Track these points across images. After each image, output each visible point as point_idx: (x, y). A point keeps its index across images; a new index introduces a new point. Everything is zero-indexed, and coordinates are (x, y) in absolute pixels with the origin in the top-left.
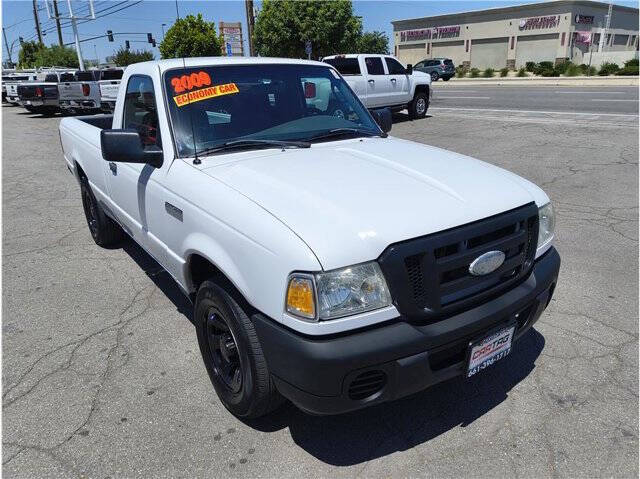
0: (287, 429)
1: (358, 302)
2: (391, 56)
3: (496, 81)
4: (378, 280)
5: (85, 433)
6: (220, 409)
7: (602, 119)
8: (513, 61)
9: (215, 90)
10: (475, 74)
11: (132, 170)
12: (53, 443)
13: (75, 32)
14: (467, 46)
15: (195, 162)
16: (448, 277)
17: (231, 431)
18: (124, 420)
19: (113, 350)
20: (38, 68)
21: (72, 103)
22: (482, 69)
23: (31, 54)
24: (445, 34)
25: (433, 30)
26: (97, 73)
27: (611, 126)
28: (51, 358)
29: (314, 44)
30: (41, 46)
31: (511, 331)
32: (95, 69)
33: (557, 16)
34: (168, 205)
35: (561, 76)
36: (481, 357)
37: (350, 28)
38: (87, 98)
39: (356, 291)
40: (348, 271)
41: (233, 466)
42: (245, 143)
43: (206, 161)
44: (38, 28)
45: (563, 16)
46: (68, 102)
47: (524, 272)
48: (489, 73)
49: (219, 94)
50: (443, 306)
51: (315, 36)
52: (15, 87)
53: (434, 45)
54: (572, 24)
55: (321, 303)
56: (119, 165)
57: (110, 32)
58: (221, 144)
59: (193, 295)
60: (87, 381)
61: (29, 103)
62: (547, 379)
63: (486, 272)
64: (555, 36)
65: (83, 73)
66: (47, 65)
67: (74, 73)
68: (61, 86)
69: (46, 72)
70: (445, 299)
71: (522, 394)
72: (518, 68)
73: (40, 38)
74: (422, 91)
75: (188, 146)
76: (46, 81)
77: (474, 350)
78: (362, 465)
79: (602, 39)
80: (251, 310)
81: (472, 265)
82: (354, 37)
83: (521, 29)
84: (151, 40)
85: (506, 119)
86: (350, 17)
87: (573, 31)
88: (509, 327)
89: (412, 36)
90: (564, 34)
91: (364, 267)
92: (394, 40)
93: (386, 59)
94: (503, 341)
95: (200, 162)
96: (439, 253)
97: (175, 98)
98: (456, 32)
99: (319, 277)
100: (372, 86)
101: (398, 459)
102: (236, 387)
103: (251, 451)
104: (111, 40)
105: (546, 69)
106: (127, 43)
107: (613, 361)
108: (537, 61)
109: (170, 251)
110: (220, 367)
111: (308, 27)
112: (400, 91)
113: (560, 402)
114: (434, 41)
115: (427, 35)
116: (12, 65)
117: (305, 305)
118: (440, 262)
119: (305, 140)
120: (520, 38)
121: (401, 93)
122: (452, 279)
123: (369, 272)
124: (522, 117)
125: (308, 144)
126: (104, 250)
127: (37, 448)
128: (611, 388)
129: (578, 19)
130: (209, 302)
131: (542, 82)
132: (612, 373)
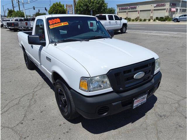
0: (81, 123)
1: (101, 86)
2: (116, 15)
3: (147, 22)
4: (107, 80)
5: (22, 123)
6: (61, 117)
7: (177, 34)
8: (152, 17)
9: (61, 24)
10: (141, 20)
11: (37, 47)
12: (13, 126)
13: (24, 7)
14: (139, 12)
15: (55, 45)
16: (128, 79)
17: (64, 123)
18: (33, 120)
19: (31, 99)
20: (13, 17)
21: (22, 27)
22: (143, 19)
23: (11, 13)
24: (132, 8)
25: (128, 7)
26: (30, 19)
27: (180, 36)
28: (13, 101)
29: (93, 11)
30: (14, 11)
31: (146, 95)
32: (30, 18)
33: (165, 3)
34: (47, 57)
35: (166, 21)
36: (137, 103)
37: (104, 6)
38: (27, 26)
39: (100, 83)
40: (98, 77)
41: (64, 133)
42: (70, 39)
43: (58, 45)
44: (13, 6)
45: (167, 3)
46: (21, 27)
47: (150, 78)
48: (145, 20)
49: (63, 25)
50: (126, 88)
51: (93, 9)
52: (6, 23)
53: (129, 12)
54: (170, 6)
55: (90, 86)
56: (34, 45)
57: (34, 7)
58: (63, 40)
59: (54, 84)
60: (23, 108)
61: (10, 27)
62: (157, 110)
63: (139, 78)
64: (165, 9)
65: (26, 19)
66: (15, 16)
67: (23, 19)
68: (19, 23)
69: (15, 19)
70: (127, 86)
71: (150, 114)
72: (153, 19)
73: (13, 8)
74: (125, 25)
75: (53, 40)
76: (15, 21)
77: (135, 101)
78: (102, 134)
79: (179, 10)
80: (70, 88)
81: (135, 76)
82: (105, 9)
83: (155, 7)
84: (46, 9)
85: (149, 34)
86: (104, 3)
87: (170, 8)
88: (146, 94)
89: (122, 9)
90: (167, 9)
91: (103, 76)
92: (117, 10)
93: (114, 15)
94: (144, 98)
95: (56, 45)
96: (125, 72)
97: (50, 26)
98: (135, 8)
99: (89, 79)
100: (110, 23)
101: (113, 132)
102: (66, 110)
103: (70, 129)
104: (34, 9)
105: (162, 19)
106: (39, 10)
107: (177, 105)
108: (159, 16)
109: (47, 71)
110: (62, 105)
111: (91, 6)
112: (118, 25)
113: (161, 116)
114: (129, 10)
115: (127, 9)
116: (5, 16)
117: (85, 87)
118: (125, 75)
119: (87, 39)
120: (154, 10)
121: (118, 26)
122: (129, 80)
123: (104, 78)
124: (154, 33)
125: (88, 40)
126: (30, 71)
127: (8, 127)
128: (176, 113)
129: (171, 4)
130: (58, 86)
131: (160, 23)
132: (177, 108)
